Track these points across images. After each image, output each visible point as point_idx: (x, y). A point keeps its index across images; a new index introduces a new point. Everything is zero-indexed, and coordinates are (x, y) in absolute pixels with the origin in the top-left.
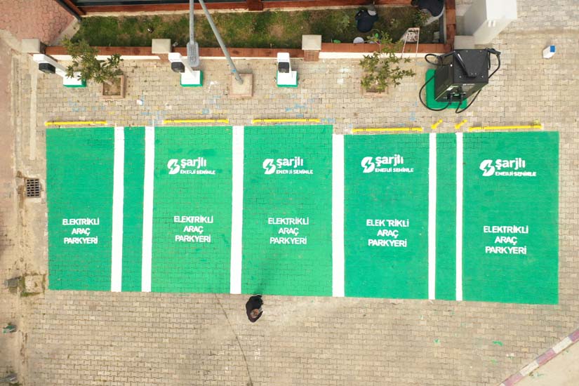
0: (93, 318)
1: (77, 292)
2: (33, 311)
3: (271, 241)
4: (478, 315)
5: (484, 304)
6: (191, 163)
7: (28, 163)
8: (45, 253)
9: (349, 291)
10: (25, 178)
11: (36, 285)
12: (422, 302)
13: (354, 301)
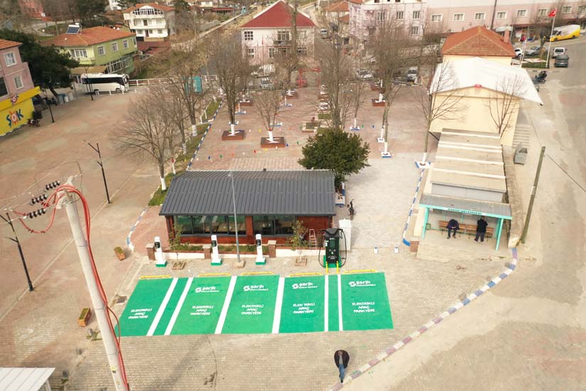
3: (242, 313)
4: (352, 336)
5: (355, 331)
7: (124, 291)
9: (281, 331)
10: (120, 296)
12: (321, 333)
13: (283, 335)
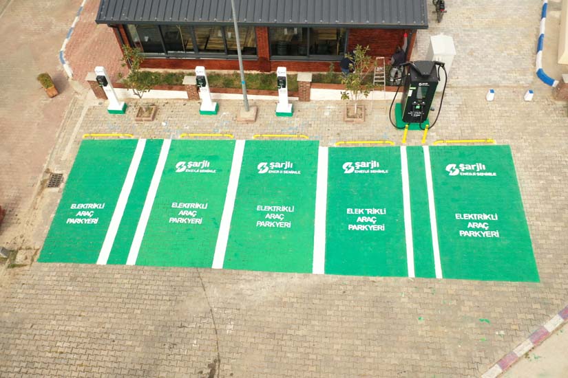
0: (71, 288)
1: (63, 265)
2: (13, 281)
3: (258, 224)
4: (460, 292)
5: (464, 281)
6: (196, 164)
7: (58, 162)
8: (46, 231)
9: (329, 269)
10: (51, 173)
11: (26, 258)
12: (403, 279)
13: (333, 278)
